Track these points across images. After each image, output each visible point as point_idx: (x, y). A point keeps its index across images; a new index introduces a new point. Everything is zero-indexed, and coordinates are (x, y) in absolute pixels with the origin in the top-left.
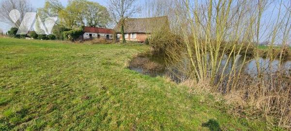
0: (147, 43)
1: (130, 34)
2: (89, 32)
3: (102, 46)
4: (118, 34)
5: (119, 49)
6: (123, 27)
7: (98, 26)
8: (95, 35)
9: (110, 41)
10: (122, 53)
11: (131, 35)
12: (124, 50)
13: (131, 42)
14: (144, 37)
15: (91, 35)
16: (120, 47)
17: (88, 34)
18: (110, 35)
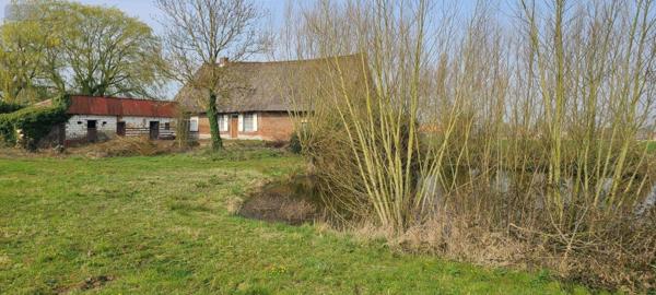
0: (295, 147)
1: (234, 115)
2: (88, 114)
3: (142, 161)
4: (192, 119)
5: (202, 173)
6: (213, 97)
7: (113, 89)
8: (108, 124)
9: (165, 145)
10: (215, 182)
11: (241, 119)
12: (219, 172)
13: (242, 144)
14: (286, 127)
15: (92, 124)
16: (205, 165)
17: (84, 119)
18: (163, 121)
